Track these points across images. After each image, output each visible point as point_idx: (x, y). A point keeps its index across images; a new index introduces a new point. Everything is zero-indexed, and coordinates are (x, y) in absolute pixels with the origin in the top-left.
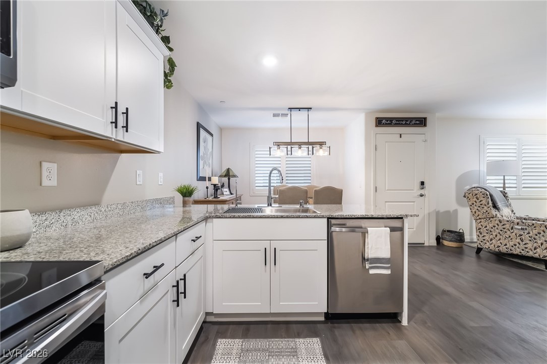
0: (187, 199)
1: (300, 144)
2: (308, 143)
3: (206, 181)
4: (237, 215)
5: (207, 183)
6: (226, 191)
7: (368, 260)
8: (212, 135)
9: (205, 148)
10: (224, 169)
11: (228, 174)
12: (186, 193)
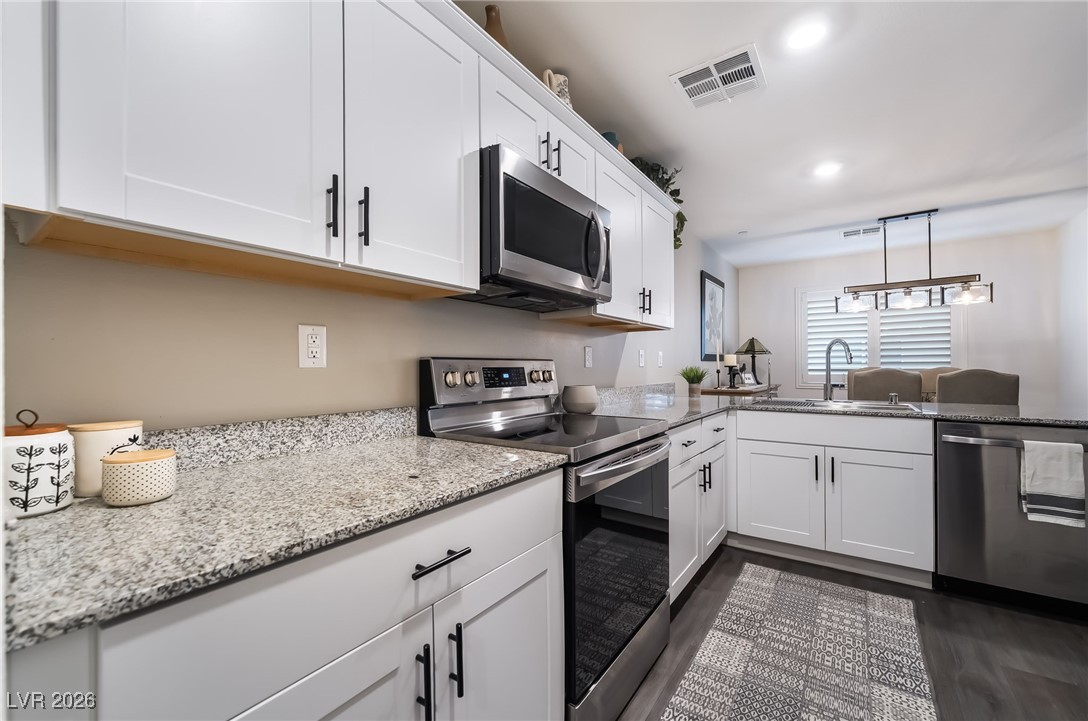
0: (695, 386)
1: (908, 286)
2: (931, 282)
3: (716, 360)
4: (771, 407)
5: (718, 364)
6: (748, 378)
7: (1025, 498)
8: (722, 284)
9: (713, 308)
10: (744, 341)
11: (751, 348)
12: (693, 378)
